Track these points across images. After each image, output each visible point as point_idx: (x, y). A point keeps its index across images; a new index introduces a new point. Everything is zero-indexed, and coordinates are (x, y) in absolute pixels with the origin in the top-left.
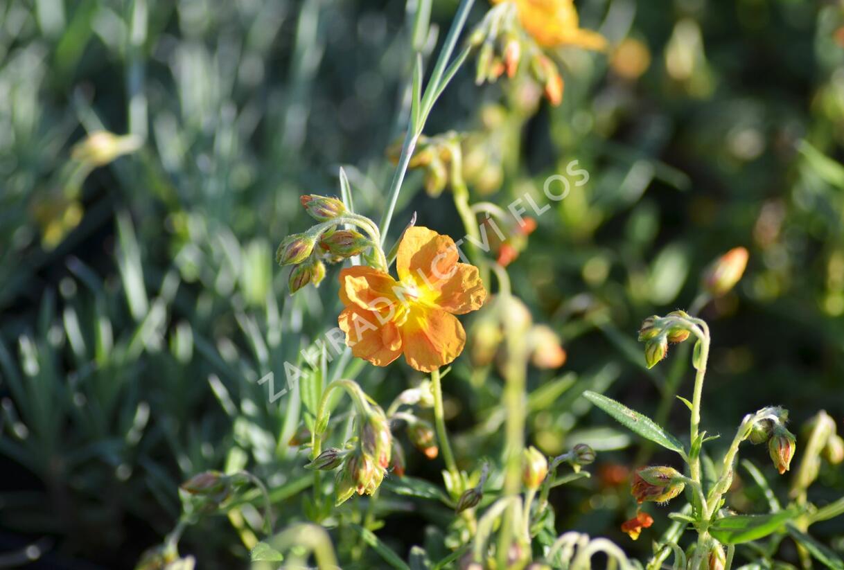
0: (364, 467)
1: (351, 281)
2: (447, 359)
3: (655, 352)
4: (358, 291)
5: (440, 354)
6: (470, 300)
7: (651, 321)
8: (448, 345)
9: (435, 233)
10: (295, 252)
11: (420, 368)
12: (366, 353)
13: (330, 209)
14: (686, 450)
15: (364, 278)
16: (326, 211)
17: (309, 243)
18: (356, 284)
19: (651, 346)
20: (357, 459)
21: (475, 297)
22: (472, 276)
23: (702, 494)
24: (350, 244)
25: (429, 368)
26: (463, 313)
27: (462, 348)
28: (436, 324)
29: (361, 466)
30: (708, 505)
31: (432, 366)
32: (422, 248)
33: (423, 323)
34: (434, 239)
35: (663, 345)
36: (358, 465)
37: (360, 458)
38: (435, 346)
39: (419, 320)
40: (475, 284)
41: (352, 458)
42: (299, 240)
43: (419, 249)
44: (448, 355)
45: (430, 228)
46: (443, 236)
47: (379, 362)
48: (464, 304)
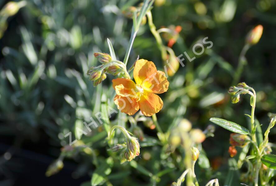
0: (130, 155)
1: (117, 88)
2: (157, 111)
3: (235, 100)
4: (120, 90)
5: (154, 108)
6: (163, 87)
7: (233, 89)
8: (157, 106)
9: (147, 61)
10: (94, 77)
11: (147, 115)
12: (126, 111)
13: (106, 59)
14: (250, 132)
15: (122, 84)
16: (105, 61)
17: (99, 73)
18: (119, 88)
19: (233, 98)
20: (127, 153)
21: (165, 86)
22: (163, 77)
23: (257, 147)
24: (115, 71)
25: (150, 115)
26: (161, 93)
27: (162, 107)
28: (151, 98)
29: (129, 156)
30: (260, 150)
31: (151, 114)
32: (142, 67)
33: (146, 97)
34: (147, 63)
35: (238, 97)
36: (128, 155)
37: (129, 153)
38: (152, 105)
39: (144, 96)
40: (164, 79)
41: (125, 153)
42: (96, 72)
43: (141, 68)
44: (157, 109)
45: (145, 59)
46: (150, 62)
47: (131, 114)
48: (161, 89)
